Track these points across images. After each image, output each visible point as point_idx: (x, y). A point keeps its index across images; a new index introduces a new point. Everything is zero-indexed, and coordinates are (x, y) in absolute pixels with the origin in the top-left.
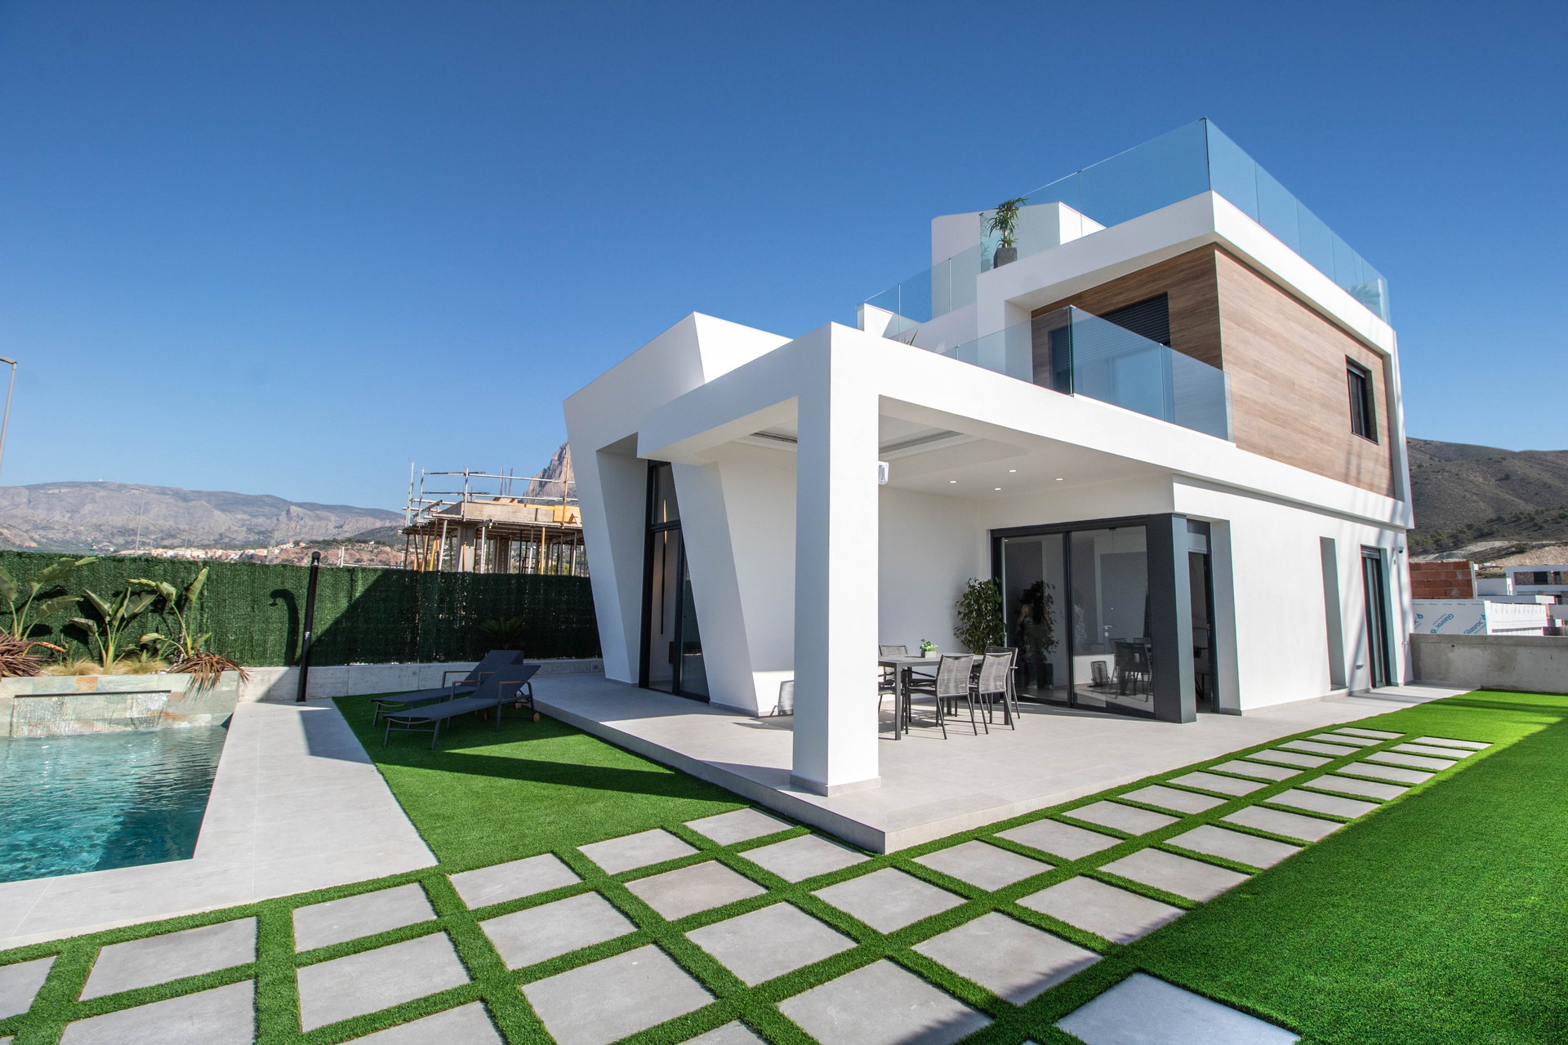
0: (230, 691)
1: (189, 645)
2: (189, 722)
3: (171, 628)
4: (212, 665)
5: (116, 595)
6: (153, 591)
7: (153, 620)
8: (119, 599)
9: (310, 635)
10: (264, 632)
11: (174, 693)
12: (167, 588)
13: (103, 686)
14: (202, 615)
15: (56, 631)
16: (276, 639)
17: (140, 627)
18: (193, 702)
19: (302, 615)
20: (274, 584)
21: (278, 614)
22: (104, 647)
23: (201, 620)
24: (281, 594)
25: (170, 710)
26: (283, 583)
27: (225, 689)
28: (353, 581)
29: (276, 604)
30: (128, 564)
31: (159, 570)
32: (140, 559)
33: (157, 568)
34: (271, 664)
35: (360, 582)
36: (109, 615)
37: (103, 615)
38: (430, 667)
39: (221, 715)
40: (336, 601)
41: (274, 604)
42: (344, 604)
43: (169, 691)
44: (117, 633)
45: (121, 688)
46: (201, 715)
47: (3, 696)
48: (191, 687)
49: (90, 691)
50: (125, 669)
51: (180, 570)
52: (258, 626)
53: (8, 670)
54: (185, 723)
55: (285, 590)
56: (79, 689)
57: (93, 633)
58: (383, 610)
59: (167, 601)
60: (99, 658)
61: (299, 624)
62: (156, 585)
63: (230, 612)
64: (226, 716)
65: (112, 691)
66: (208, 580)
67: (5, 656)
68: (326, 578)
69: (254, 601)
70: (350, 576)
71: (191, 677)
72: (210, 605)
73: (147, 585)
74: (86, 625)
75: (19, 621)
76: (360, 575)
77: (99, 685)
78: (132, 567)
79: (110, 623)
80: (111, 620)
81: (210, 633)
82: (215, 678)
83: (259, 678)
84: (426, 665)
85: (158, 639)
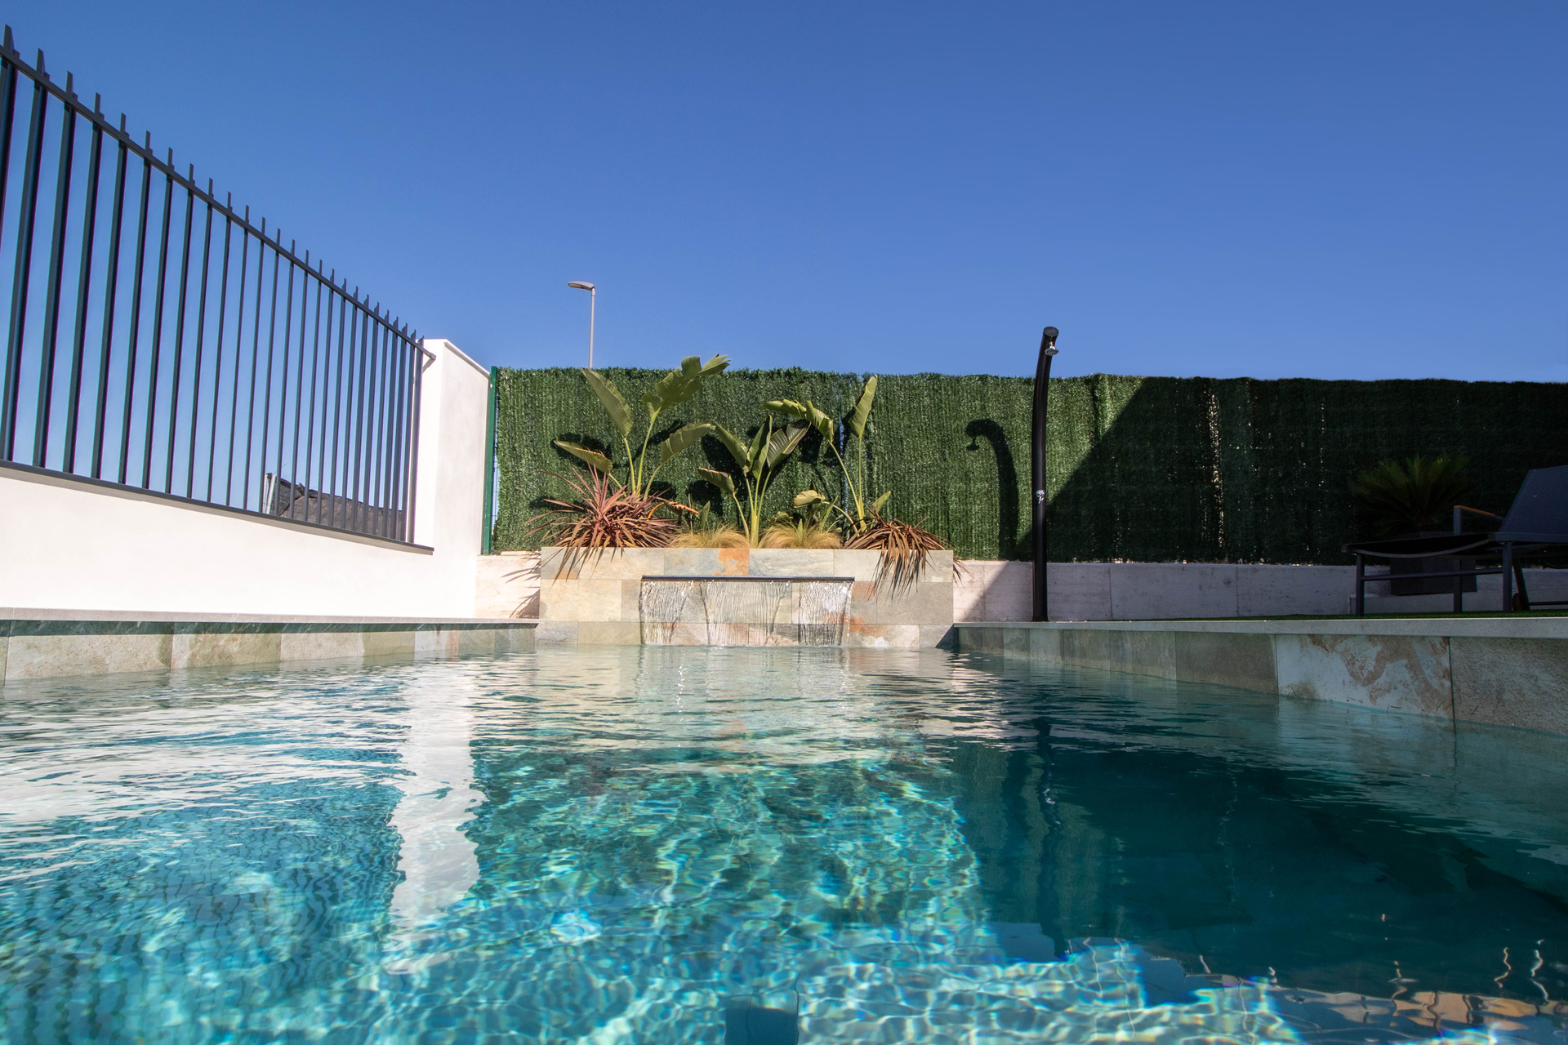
0: (943, 584)
1: (861, 515)
2: (886, 639)
3: (829, 489)
4: (910, 538)
5: (752, 433)
6: (805, 421)
7: (803, 471)
8: (757, 438)
9: (1045, 496)
10: (965, 497)
11: (859, 583)
12: (820, 415)
13: (757, 565)
14: (870, 468)
15: (681, 491)
16: (983, 511)
17: (788, 484)
18: (889, 602)
19: (1023, 468)
20: (971, 410)
21: (981, 462)
22: (744, 511)
23: (870, 476)
24: (982, 428)
25: (857, 616)
26: (983, 408)
27: (935, 579)
28: (1096, 402)
29: (977, 448)
30: (763, 382)
31: (805, 389)
32: (779, 373)
33: (802, 386)
34: (980, 556)
35: (1108, 404)
36: (748, 463)
37: (738, 461)
38: (1255, 571)
39: (933, 628)
40: (1071, 441)
41: (973, 447)
42: (1085, 445)
43: (852, 580)
44: (760, 493)
45: (782, 570)
46: (904, 627)
47: (628, 576)
48: (884, 573)
49: (740, 575)
50: (782, 539)
51: (835, 390)
52: (954, 486)
53: (631, 538)
54: (881, 639)
55: (989, 421)
56: (724, 570)
57: (729, 492)
58: (1152, 456)
59: (822, 437)
60: (740, 529)
61: (1016, 483)
62: (805, 409)
63: (911, 462)
64: (941, 631)
65: (770, 575)
66: (873, 407)
67: (625, 519)
68: (1051, 396)
69: (942, 442)
70: (1093, 393)
71: (882, 555)
72: (881, 449)
73: (793, 410)
74: (720, 479)
75: (636, 476)
76: (1108, 391)
77: (752, 564)
78: (770, 385)
79: (750, 475)
80: (751, 471)
81: (886, 497)
82: (918, 559)
83: (965, 577)
84: (1246, 566)
85: (818, 501)
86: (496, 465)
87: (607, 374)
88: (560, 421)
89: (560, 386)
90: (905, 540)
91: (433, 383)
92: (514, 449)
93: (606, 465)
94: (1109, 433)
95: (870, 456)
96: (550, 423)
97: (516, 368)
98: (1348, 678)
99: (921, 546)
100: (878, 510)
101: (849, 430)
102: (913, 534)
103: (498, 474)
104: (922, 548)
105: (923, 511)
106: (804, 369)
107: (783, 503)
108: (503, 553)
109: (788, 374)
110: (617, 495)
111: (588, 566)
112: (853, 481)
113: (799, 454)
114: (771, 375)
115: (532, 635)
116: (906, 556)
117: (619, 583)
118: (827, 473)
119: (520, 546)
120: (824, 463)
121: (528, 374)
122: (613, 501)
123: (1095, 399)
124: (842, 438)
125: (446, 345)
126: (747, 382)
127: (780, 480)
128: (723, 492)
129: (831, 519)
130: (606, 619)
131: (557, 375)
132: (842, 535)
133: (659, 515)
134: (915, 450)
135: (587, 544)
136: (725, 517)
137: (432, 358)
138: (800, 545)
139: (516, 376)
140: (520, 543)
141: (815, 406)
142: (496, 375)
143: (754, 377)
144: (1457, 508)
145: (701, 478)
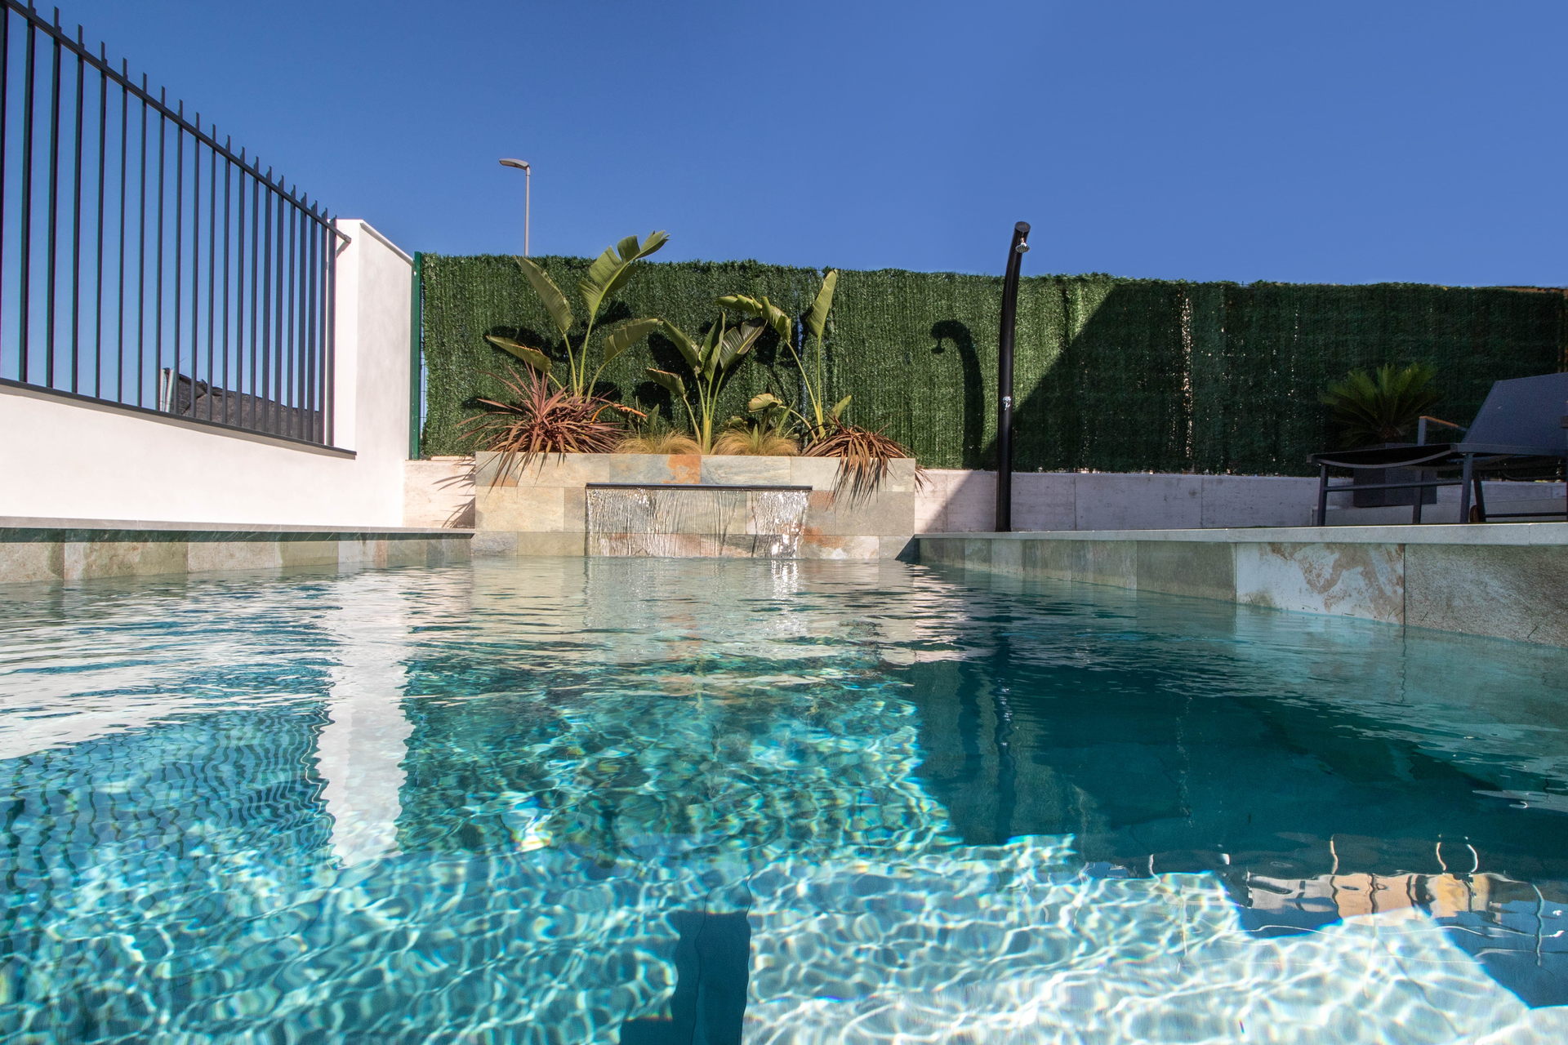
0: (905, 493)
1: (820, 420)
2: (844, 550)
3: (787, 392)
4: (870, 445)
5: (704, 330)
6: (761, 319)
7: (758, 373)
8: (709, 337)
9: (1012, 403)
10: (929, 403)
11: (817, 492)
12: (777, 313)
13: (709, 473)
14: (830, 371)
15: (627, 394)
16: (947, 418)
17: (742, 387)
18: (848, 512)
19: (989, 372)
20: (937, 310)
21: (947, 366)
22: (695, 415)
23: (830, 378)
24: (950, 330)
25: (814, 525)
26: (950, 308)
27: (896, 489)
28: (1067, 303)
29: (943, 350)
30: (716, 276)
31: (760, 283)
32: (733, 265)
33: (758, 280)
34: (943, 465)
35: (1080, 306)
36: (699, 364)
37: (689, 361)
38: (1220, 482)
39: (893, 539)
40: (1039, 345)
41: (938, 350)
42: (1054, 350)
43: (809, 489)
44: (712, 395)
45: (736, 478)
46: (862, 538)
47: (571, 483)
48: (843, 482)
49: (691, 483)
50: (735, 446)
51: (793, 286)
52: (918, 392)
53: (573, 443)
54: (839, 550)
55: (955, 322)
56: (674, 478)
57: (679, 395)
58: (1123, 362)
59: (779, 336)
60: (691, 433)
61: (982, 389)
62: (760, 306)
63: (873, 364)
64: (901, 543)
65: (723, 483)
66: (834, 305)
67: (566, 422)
68: (1021, 296)
69: (907, 343)
70: (1064, 293)
71: (842, 463)
72: (841, 350)
73: (748, 307)
74: (669, 380)
75: (578, 376)
76: (1079, 292)
77: (704, 472)
78: (723, 279)
79: (702, 377)
80: (703, 372)
81: (846, 401)
82: (879, 468)
83: (928, 486)
84: (1212, 477)
85: (774, 405)
86: (423, 361)
87: (544, 263)
88: (493, 315)
89: (492, 275)
90: (865, 447)
91: (348, 267)
92: (443, 344)
93: (545, 363)
94: (1079, 337)
95: (830, 358)
96: (483, 317)
97: (442, 254)
98: (1305, 586)
99: (882, 453)
100: (837, 415)
101: (808, 330)
102: (875, 442)
103: (425, 372)
104: (883, 456)
105: (885, 417)
106: (760, 262)
107: (737, 407)
108: (434, 458)
109: (742, 267)
110: (557, 397)
111: (527, 472)
112: (812, 384)
113: (754, 353)
114: (724, 268)
115: (468, 545)
116: (867, 464)
117: (561, 492)
118: (784, 375)
119: (452, 451)
120: (781, 364)
121: (456, 261)
122: (553, 403)
123: (1066, 300)
124: (801, 337)
125: (363, 227)
126: (698, 275)
127: (734, 382)
128: (673, 394)
129: (788, 425)
130: (548, 529)
131: (489, 263)
132: (801, 441)
133: (603, 419)
134: (877, 352)
135: (526, 449)
136: (675, 422)
137: (347, 240)
138: (755, 451)
139: (443, 263)
140: (452, 447)
141: (772, 303)
142: (420, 262)
143: (706, 269)
144: (1423, 419)
145: (649, 379)
